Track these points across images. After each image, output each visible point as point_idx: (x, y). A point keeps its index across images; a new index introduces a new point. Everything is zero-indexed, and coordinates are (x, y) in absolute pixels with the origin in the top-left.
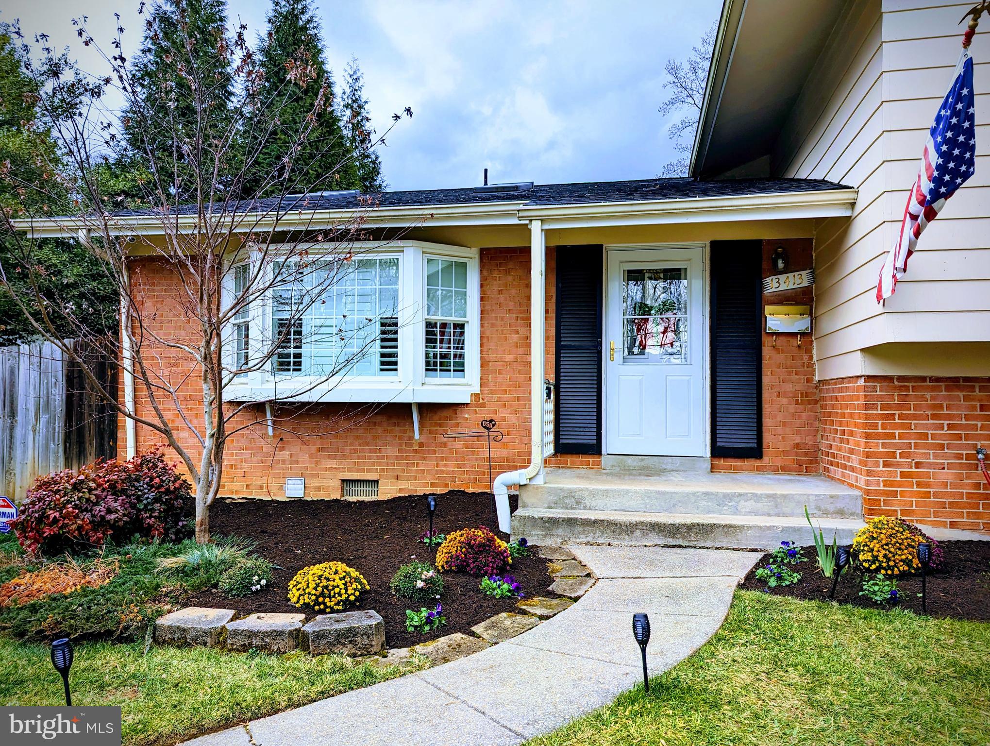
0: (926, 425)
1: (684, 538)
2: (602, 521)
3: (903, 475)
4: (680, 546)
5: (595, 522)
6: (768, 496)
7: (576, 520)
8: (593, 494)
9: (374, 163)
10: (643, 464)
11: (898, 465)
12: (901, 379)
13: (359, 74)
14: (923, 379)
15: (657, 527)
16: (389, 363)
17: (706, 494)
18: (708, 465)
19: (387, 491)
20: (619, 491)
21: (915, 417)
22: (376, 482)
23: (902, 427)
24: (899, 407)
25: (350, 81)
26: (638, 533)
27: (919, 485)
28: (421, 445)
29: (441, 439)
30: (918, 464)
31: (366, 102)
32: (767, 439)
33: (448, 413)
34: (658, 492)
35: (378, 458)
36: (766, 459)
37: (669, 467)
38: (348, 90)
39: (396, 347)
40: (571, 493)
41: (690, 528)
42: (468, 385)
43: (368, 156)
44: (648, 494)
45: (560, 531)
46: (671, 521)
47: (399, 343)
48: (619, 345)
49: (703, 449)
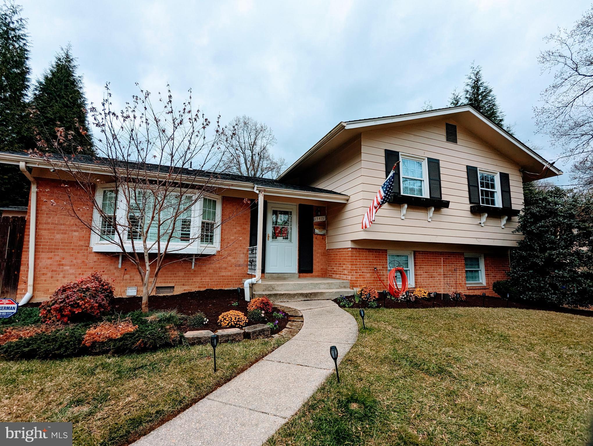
0: (364, 262)
1: (309, 297)
2: (286, 294)
3: (360, 275)
4: (308, 300)
5: (283, 294)
6: (327, 283)
8: (278, 285)
10: (278, 276)
11: (358, 273)
12: (359, 249)
14: (363, 249)
15: (302, 295)
16: (185, 238)
17: (311, 283)
18: (298, 276)
19: (178, 291)
20: (286, 284)
21: (362, 259)
22: (173, 287)
23: (360, 262)
24: (359, 257)
26: (296, 297)
27: (363, 278)
28: (195, 271)
29: (204, 268)
30: (363, 272)
32: (314, 267)
33: (207, 259)
34: (298, 284)
35: (175, 277)
36: (314, 273)
40: (271, 286)
41: (311, 294)
42: (214, 247)
44: (295, 284)
46: (306, 292)
47: (191, 230)
48: (271, 235)
49: (295, 271)
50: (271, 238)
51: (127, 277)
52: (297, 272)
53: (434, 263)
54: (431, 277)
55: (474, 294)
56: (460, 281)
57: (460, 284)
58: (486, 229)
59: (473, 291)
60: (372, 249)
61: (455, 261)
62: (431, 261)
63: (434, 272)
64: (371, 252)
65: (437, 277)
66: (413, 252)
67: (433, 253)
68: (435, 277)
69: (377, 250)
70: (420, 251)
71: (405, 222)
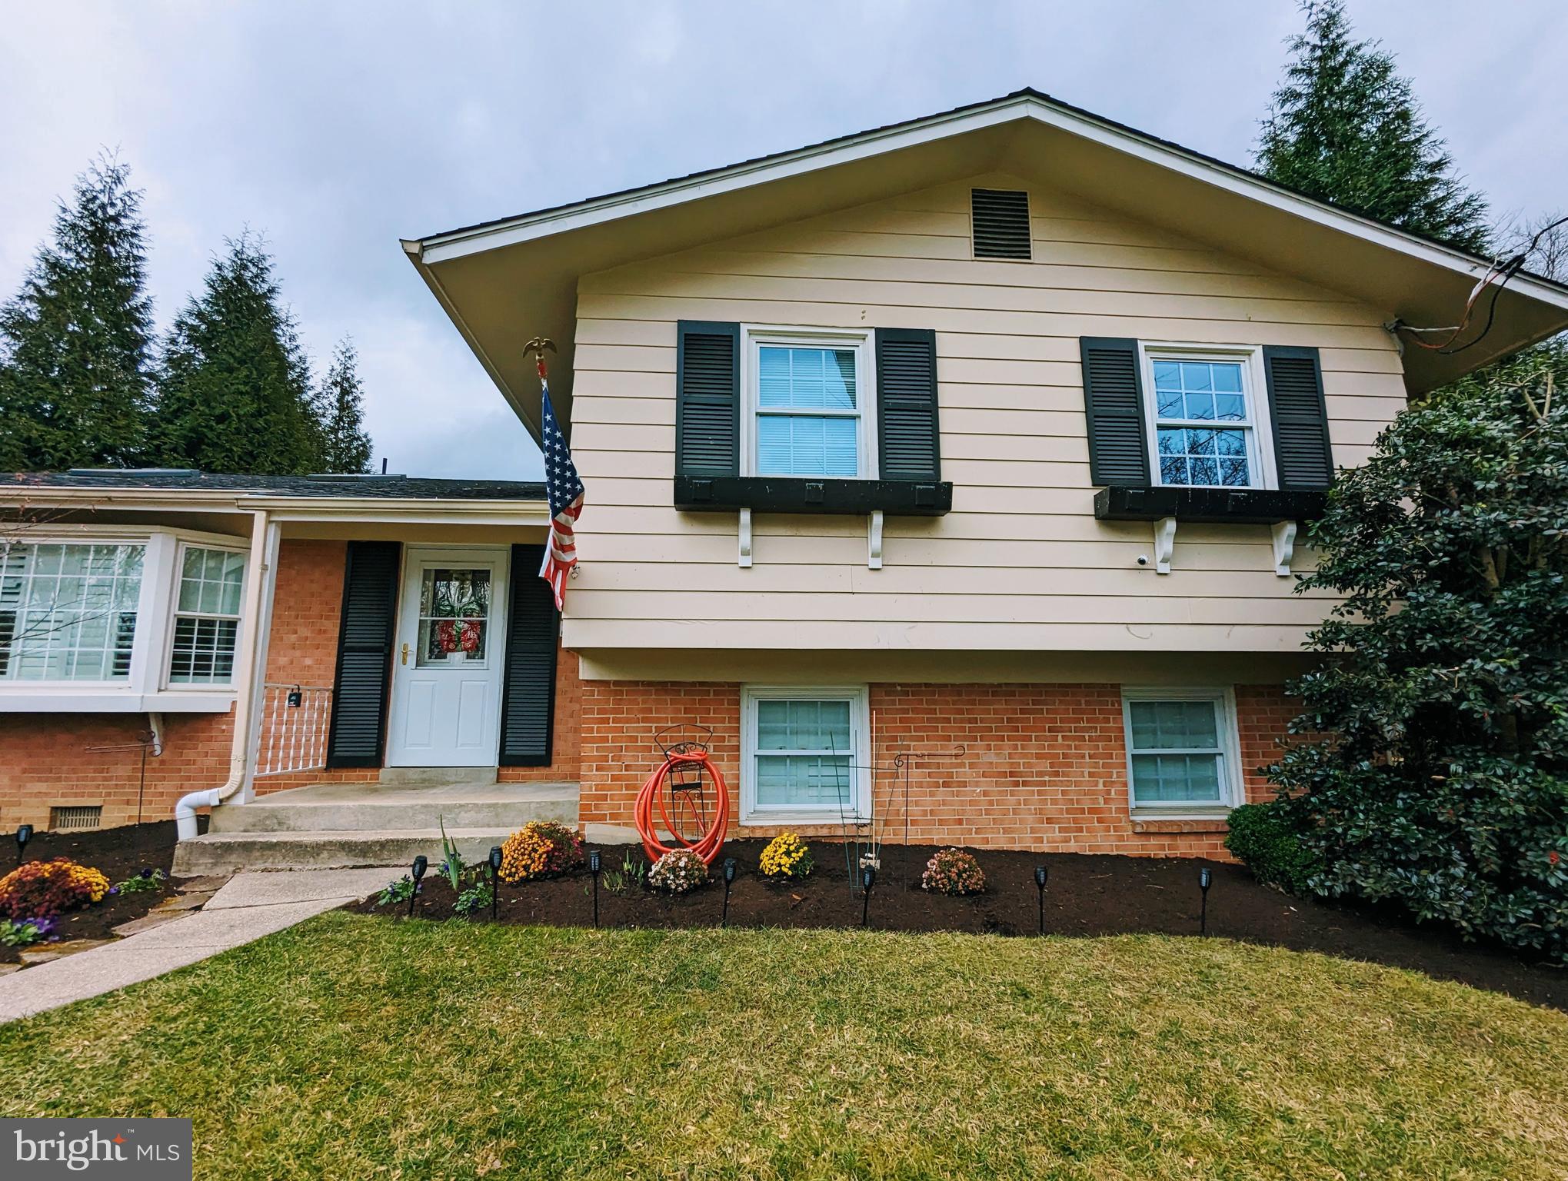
0: (633, 729)
1: (376, 856)
2: (285, 843)
3: (614, 778)
4: (372, 866)
5: (277, 844)
7: (254, 843)
10: (425, 776)
11: (609, 768)
12: (617, 683)
13: (353, 352)
14: (636, 683)
15: (348, 847)
16: (122, 665)
18: (494, 775)
19: (113, 818)
21: (628, 721)
22: (99, 809)
24: (614, 711)
25: (342, 358)
26: (325, 854)
27: (627, 787)
28: (162, 762)
29: (189, 754)
30: (628, 768)
32: (558, 745)
33: (202, 724)
35: (105, 779)
37: (452, 779)
38: (338, 368)
39: (130, 647)
40: (273, 814)
41: (383, 845)
42: (232, 691)
44: (362, 810)
45: (233, 858)
46: (364, 839)
47: (135, 643)
48: (413, 647)
49: (492, 759)
50: (412, 660)
52: (494, 762)
53: (963, 729)
54: (946, 784)
55: (1178, 853)
56: (1095, 801)
57: (1091, 811)
58: (1179, 583)
59: (1166, 841)
60: (674, 683)
61: (1069, 720)
62: (948, 720)
63: (962, 765)
64: (667, 692)
65: (977, 784)
66: (866, 689)
67: (957, 689)
68: (964, 784)
69: (693, 684)
70: (894, 685)
71: (761, 578)
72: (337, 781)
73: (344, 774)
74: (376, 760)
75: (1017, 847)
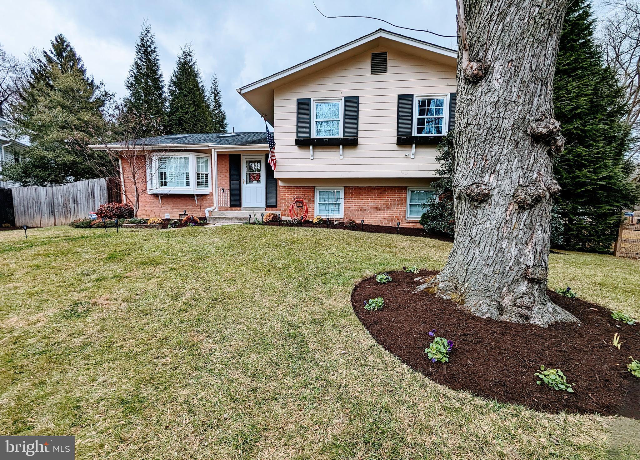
0: (291, 197)
1: (242, 221)
3: (287, 207)
5: (225, 218)
7: (219, 217)
9: (223, 115)
10: (249, 208)
11: (286, 205)
12: (287, 186)
13: (217, 80)
14: (291, 186)
15: (236, 218)
16: (188, 184)
18: (265, 209)
21: (290, 195)
24: (287, 192)
25: (214, 83)
28: (198, 205)
29: (203, 204)
30: (290, 205)
31: (220, 91)
32: (278, 203)
33: (204, 197)
35: (187, 208)
36: (278, 207)
37: (256, 210)
39: (189, 180)
40: (223, 213)
42: (209, 190)
43: (221, 112)
44: (238, 213)
45: (217, 220)
48: (245, 180)
49: (264, 206)
50: (245, 183)
51: (164, 208)
52: (265, 207)
53: (366, 197)
54: (361, 210)
55: (417, 227)
56: (397, 214)
57: (396, 217)
58: (417, 160)
59: (414, 224)
60: (300, 186)
61: (393, 195)
62: (362, 195)
63: (365, 206)
64: (298, 188)
65: (368, 210)
66: (344, 188)
67: (365, 188)
68: (365, 210)
69: (304, 187)
70: (350, 187)
71: (316, 162)
72: (232, 210)
73: (234, 208)
74: (240, 206)
75: (377, 224)
